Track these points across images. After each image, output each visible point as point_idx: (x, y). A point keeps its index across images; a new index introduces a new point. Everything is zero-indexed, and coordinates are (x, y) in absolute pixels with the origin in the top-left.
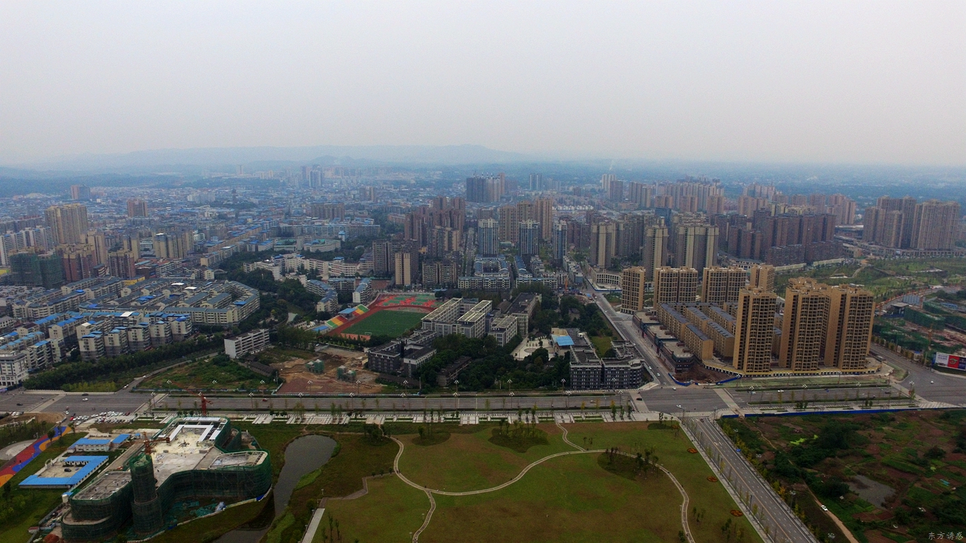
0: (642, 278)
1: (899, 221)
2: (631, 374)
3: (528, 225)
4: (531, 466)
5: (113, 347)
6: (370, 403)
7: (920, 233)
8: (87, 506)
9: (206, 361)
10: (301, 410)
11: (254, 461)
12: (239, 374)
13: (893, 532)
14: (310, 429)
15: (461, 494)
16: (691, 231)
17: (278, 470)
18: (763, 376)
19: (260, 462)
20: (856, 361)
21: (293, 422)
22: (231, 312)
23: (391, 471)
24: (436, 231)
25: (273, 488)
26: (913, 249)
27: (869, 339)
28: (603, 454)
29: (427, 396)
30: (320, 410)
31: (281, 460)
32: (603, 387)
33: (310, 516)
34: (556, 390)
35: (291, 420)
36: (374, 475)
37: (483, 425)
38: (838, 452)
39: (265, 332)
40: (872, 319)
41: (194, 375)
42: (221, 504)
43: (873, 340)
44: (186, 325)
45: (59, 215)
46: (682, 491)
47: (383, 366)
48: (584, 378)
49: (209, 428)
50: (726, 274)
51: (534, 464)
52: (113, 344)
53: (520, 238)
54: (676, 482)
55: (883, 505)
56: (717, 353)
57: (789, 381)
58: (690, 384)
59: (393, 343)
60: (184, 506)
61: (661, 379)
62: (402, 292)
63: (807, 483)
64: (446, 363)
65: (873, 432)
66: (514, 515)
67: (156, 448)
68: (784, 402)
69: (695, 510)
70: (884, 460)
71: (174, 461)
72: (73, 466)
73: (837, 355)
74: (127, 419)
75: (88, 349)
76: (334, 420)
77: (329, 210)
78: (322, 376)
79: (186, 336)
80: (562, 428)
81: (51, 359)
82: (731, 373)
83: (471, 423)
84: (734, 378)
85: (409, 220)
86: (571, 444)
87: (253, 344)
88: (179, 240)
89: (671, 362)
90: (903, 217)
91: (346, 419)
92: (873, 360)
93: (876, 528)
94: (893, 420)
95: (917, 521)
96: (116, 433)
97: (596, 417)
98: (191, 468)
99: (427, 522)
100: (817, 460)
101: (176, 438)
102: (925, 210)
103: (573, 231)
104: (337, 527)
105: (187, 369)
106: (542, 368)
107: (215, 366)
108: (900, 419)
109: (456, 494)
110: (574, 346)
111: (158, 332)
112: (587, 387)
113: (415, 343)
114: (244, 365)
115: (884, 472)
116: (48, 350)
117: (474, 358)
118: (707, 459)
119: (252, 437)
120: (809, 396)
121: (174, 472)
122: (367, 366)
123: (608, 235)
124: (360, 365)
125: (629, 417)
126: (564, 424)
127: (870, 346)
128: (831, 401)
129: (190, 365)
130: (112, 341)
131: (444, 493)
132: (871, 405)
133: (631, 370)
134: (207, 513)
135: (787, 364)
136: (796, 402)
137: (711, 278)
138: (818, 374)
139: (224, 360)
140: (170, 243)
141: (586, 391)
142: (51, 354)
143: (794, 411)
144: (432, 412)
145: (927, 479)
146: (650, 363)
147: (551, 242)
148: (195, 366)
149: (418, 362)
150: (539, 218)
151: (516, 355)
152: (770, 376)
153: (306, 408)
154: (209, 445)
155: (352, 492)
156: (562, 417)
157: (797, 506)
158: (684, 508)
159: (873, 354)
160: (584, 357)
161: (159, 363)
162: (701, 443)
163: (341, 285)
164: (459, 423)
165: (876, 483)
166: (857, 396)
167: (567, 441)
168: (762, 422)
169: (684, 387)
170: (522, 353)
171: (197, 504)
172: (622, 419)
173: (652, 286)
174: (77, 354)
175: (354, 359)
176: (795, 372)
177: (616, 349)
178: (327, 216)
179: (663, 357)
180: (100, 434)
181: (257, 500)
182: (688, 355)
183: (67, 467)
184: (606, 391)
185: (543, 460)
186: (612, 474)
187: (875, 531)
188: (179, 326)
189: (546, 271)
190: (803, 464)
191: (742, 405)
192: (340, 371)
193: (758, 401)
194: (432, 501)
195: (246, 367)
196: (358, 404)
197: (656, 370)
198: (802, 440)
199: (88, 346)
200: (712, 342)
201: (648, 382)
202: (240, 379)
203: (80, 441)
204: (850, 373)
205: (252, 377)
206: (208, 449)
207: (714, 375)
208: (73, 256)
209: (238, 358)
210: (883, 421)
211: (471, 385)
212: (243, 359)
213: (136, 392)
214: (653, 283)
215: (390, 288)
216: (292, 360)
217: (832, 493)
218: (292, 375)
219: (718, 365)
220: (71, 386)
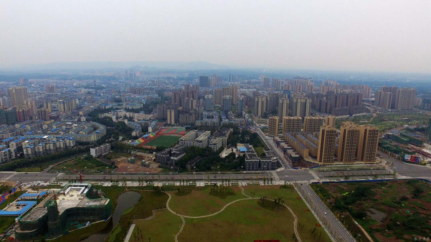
0: (277, 121)
1: (390, 97)
2: (272, 164)
3: (227, 98)
4: (227, 205)
5: (39, 152)
6: (156, 177)
7: (399, 102)
8: (27, 224)
9: (82, 158)
10: (125, 180)
11: (104, 203)
12: (97, 164)
13: (386, 233)
14: (129, 189)
15: (197, 217)
16: (299, 101)
17: (115, 207)
18: (330, 165)
19: (106, 203)
20: (371, 159)
21: (121, 186)
22: (93, 136)
23: (165, 207)
24: (186, 100)
25: (112, 215)
26: (395, 109)
27: (377, 149)
28: (260, 199)
29: (181, 173)
30: (133, 180)
31: (116, 202)
32: (260, 170)
33: (129, 227)
34: (239, 171)
35: (120, 184)
36: (157, 209)
37: (206, 187)
38: (363, 198)
39: (109, 145)
40: (378, 140)
41: (76, 164)
42: (89, 222)
43: (378, 149)
44: (73, 142)
45: (14, 92)
46: (294, 216)
47: (162, 160)
48: (251, 166)
49: (83, 188)
50: (315, 120)
51: (229, 204)
52: (39, 150)
53: (223, 103)
54: (291, 212)
55: (381, 221)
56: (310, 155)
57: (342, 167)
58: (298, 168)
59: (166, 150)
60: (72, 223)
61: (286, 167)
62: (170, 127)
63: (349, 212)
64: (190, 159)
65: (378, 189)
66: (220, 227)
67: (59, 197)
68: (339, 176)
69: (300, 224)
70: (383, 201)
71: (67, 203)
72: (20, 206)
73: (363, 156)
74: (46, 184)
75: (28, 153)
76: (140, 184)
77: (138, 90)
78: (134, 164)
79: (73, 147)
80: (241, 188)
81: (10, 157)
82: (316, 163)
83: (201, 186)
84: (318, 166)
85: (173, 95)
86: (245, 195)
87: (103, 150)
88: (70, 103)
89: (290, 159)
90: (392, 95)
91: (145, 184)
92: (378, 158)
93: (378, 231)
94: (386, 184)
95: (396, 228)
96: (40, 191)
97: (256, 183)
98: (75, 206)
99: (181, 230)
100: (354, 202)
101: (68, 193)
102: (401, 93)
103: (247, 100)
104: (141, 232)
105: (73, 162)
106: (233, 161)
107: (86, 160)
108: (389, 184)
109: (194, 217)
110: (247, 152)
111: (60, 145)
112: (253, 170)
113: (176, 150)
114: (99, 160)
115: (382, 207)
116: (9, 153)
117: (202, 157)
118: (305, 202)
119: (103, 192)
120: (350, 174)
121: (67, 208)
122: (154, 160)
123: (262, 102)
124: (151, 160)
125: (271, 183)
126: (242, 186)
127: (377, 152)
128: (360, 176)
129: (74, 160)
130: (39, 149)
131: (189, 217)
132: (377, 177)
133: (272, 162)
134: (82, 226)
135: (341, 160)
136: (345, 176)
137: (308, 122)
138: (354, 164)
139: (90, 158)
140: (65, 105)
141: (252, 172)
142: (10, 155)
143: (344, 180)
144: (184, 181)
145: (400, 210)
146: (281, 159)
147: (237, 105)
148: (77, 160)
149: (177, 159)
150: (232, 94)
151: (221, 155)
152: (333, 165)
153: (127, 179)
154: (83, 196)
155: (147, 217)
156: (242, 183)
157: (344, 222)
158: (295, 223)
159: (378, 155)
160: (251, 156)
161: (60, 159)
162: (303, 195)
163: (143, 124)
164: (196, 186)
165: (379, 212)
166: (371, 174)
167: (243, 194)
168: (330, 185)
169: (295, 170)
170: (224, 155)
171: (77, 222)
172: (268, 184)
173: (282, 125)
174: (22, 155)
175: (149, 157)
176: (344, 163)
177: (266, 153)
178: (137, 93)
179: (286, 156)
180: (33, 191)
181: (105, 220)
182: (298, 156)
183: (18, 206)
184: (261, 172)
185: (233, 202)
186: (263, 208)
187: (379, 232)
188: (70, 142)
189: (235, 118)
190: (347, 204)
191: (321, 178)
192: (142, 163)
193: (328, 176)
194: (184, 221)
195: (100, 160)
196: (150, 177)
197: (283, 163)
198: (347, 193)
199: (28, 151)
200: (308, 150)
201: (280, 167)
202: (97, 166)
203: (24, 195)
204: (368, 164)
205: (103, 165)
206: (82, 198)
207: (309, 165)
208: (21, 111)
209: (96, 156)
210: (382, 184)
211: (201, 169)
212: (98, 157)
213: (50, 172)
214: (282, 124)
215: (165, 125)
216: (121, 158)
217: (360, 216)
218: (121, 164)
219: (311, 160)
220: (20, 170)
